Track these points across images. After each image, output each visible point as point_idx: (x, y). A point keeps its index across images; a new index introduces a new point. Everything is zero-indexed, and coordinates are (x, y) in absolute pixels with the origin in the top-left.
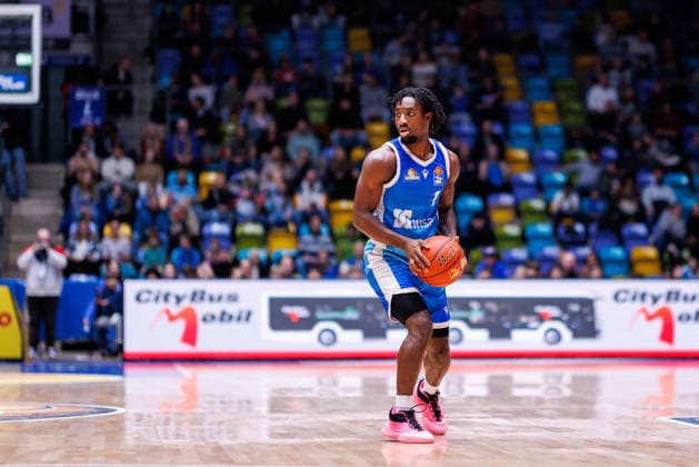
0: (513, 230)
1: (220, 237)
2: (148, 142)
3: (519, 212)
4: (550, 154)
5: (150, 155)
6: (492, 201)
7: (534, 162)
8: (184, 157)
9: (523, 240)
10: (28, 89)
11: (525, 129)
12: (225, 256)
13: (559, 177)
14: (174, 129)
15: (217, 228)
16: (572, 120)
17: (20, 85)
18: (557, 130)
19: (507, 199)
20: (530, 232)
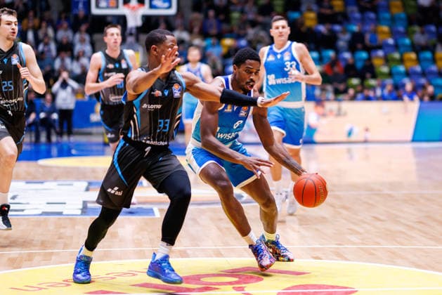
0: (385, 69)
3: (387, 60)
4: (401, 29)
6: (373, 54)
7: (393, 33)
8: (213, 31)
9: (390, 74)
10: (170, 7)
11: (387, 15)
13: (407, 41)
16: (411, 11)
17: (166, 5)
18: (403, 15)
19: (380, 53)
20: (394, 70)
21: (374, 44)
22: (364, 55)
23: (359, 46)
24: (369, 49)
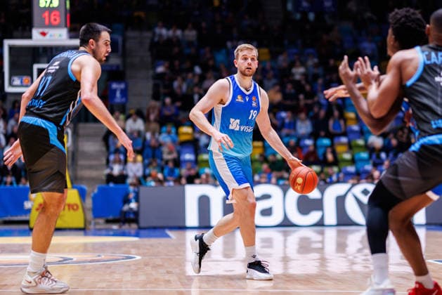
0: (347, 156)
1: (189, 161)
2: (151, 111)
3: (350, 147)
5: (152, 117)
6: (336, 140)
9: (353, 161)
12: (193, 172)
14: (164, 104)
15: (188, 156)
19: (344, 140)
20: (357, 157)
21: (338, 131)
22: (326, 142)
23: (323, 133)
24: (331, 136)
